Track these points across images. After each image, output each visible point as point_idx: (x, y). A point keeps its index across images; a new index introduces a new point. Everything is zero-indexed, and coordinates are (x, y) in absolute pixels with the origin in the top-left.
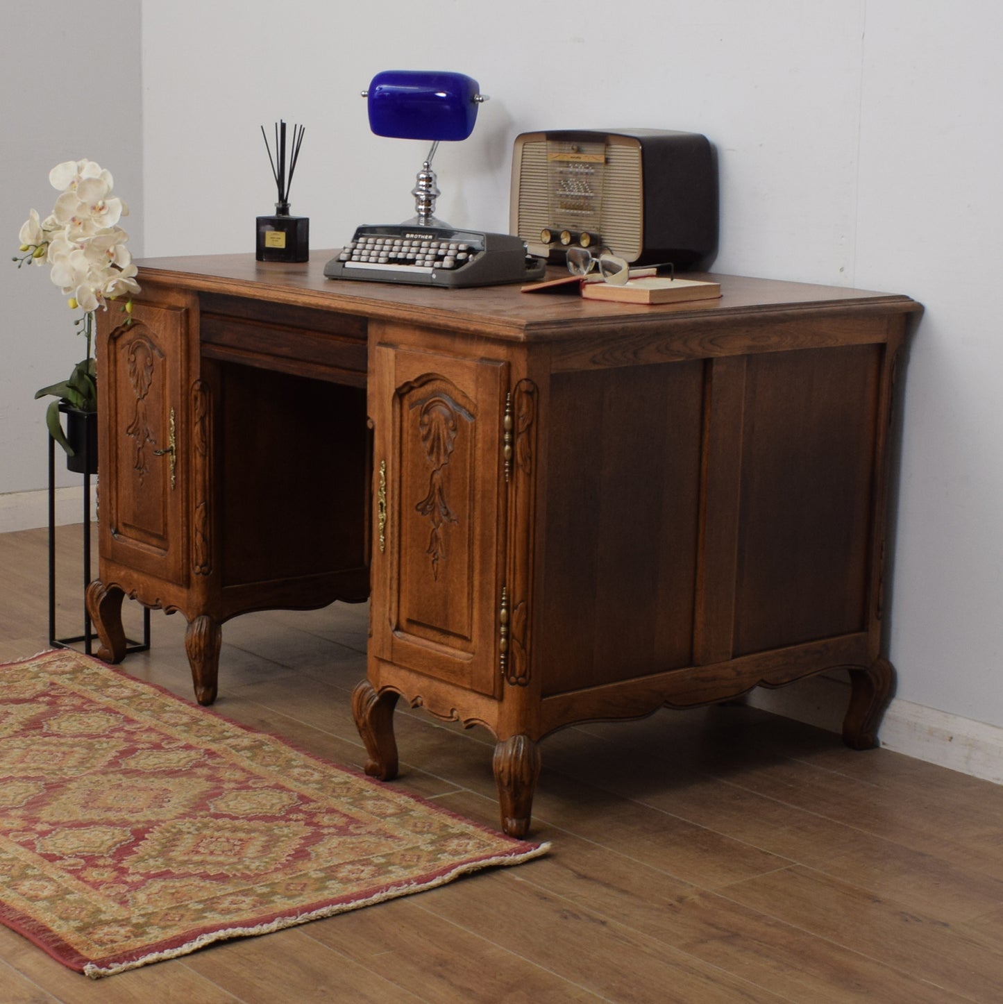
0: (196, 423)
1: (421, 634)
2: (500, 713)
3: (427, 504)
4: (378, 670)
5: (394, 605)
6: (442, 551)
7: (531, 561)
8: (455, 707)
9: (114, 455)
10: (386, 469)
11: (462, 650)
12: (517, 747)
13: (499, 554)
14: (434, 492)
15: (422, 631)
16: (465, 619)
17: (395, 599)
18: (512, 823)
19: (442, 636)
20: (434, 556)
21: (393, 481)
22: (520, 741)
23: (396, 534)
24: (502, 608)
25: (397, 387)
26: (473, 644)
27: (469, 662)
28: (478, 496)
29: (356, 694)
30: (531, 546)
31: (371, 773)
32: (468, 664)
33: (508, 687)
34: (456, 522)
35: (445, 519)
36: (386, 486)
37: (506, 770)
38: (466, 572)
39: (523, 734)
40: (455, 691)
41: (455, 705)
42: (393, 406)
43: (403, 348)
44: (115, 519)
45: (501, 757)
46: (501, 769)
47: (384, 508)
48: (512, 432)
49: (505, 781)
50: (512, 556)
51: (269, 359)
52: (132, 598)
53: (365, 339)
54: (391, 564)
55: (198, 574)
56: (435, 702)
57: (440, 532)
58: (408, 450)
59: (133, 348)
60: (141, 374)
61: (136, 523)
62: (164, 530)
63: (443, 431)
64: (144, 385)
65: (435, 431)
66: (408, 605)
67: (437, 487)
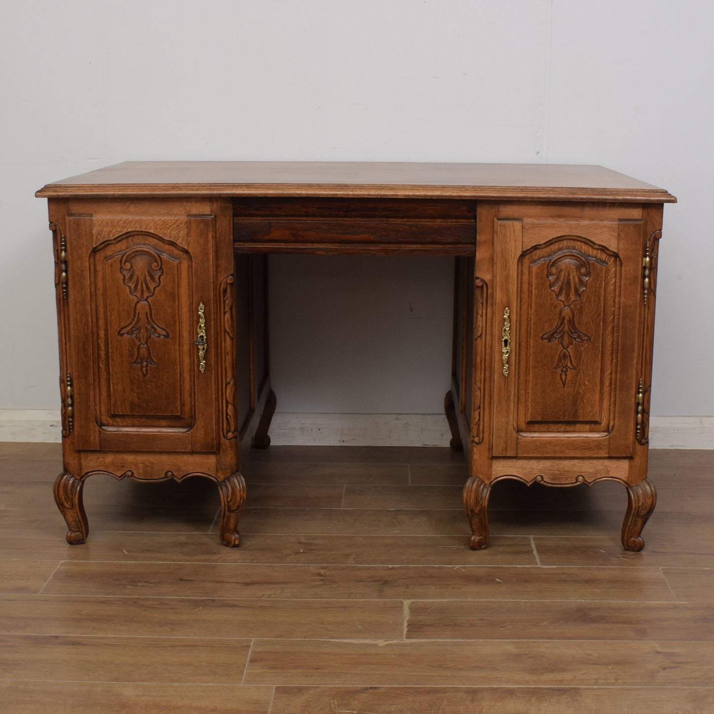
1: (544, 429)
2: (631, 468)
3: (555, 332)
4: (491, 466)
5: (515, 414)
6: (572, 364)
8: (580, 474)
10: (510, 314)
11: (591, 431)
14: (563, 322)
15: (544, 427)
16: (596, 409)
17: (516, 409)
19: (567, 427)
20: (562, 370)
21: (516, 321)
24: (640, 393)
25: (524, 250)
26: (603, 425)
27: (606, 438)
31: (475, 547)
32: (605, 440)
33: (639, 447)
34: (588, 341)
35: (576, 341)
36: (511, 327)
38: (598, 375)
40: (581, 462)
41: (582, 473)
42: (518, 265)
43: (528, 221)
45: (639, 497)
47: (508, 343)
48: (649, 268)
55: (230, 440)
56: (558, 475)
57: (569, 351)
58: (531, 297)
59: (127, 257)
60: (143, 279)
61: (134, 412)
62: (181, 410)
63: (574, 277)
64: (148, 288)
65: (564, 279)
66: (530, 411)
67: (567, 318)
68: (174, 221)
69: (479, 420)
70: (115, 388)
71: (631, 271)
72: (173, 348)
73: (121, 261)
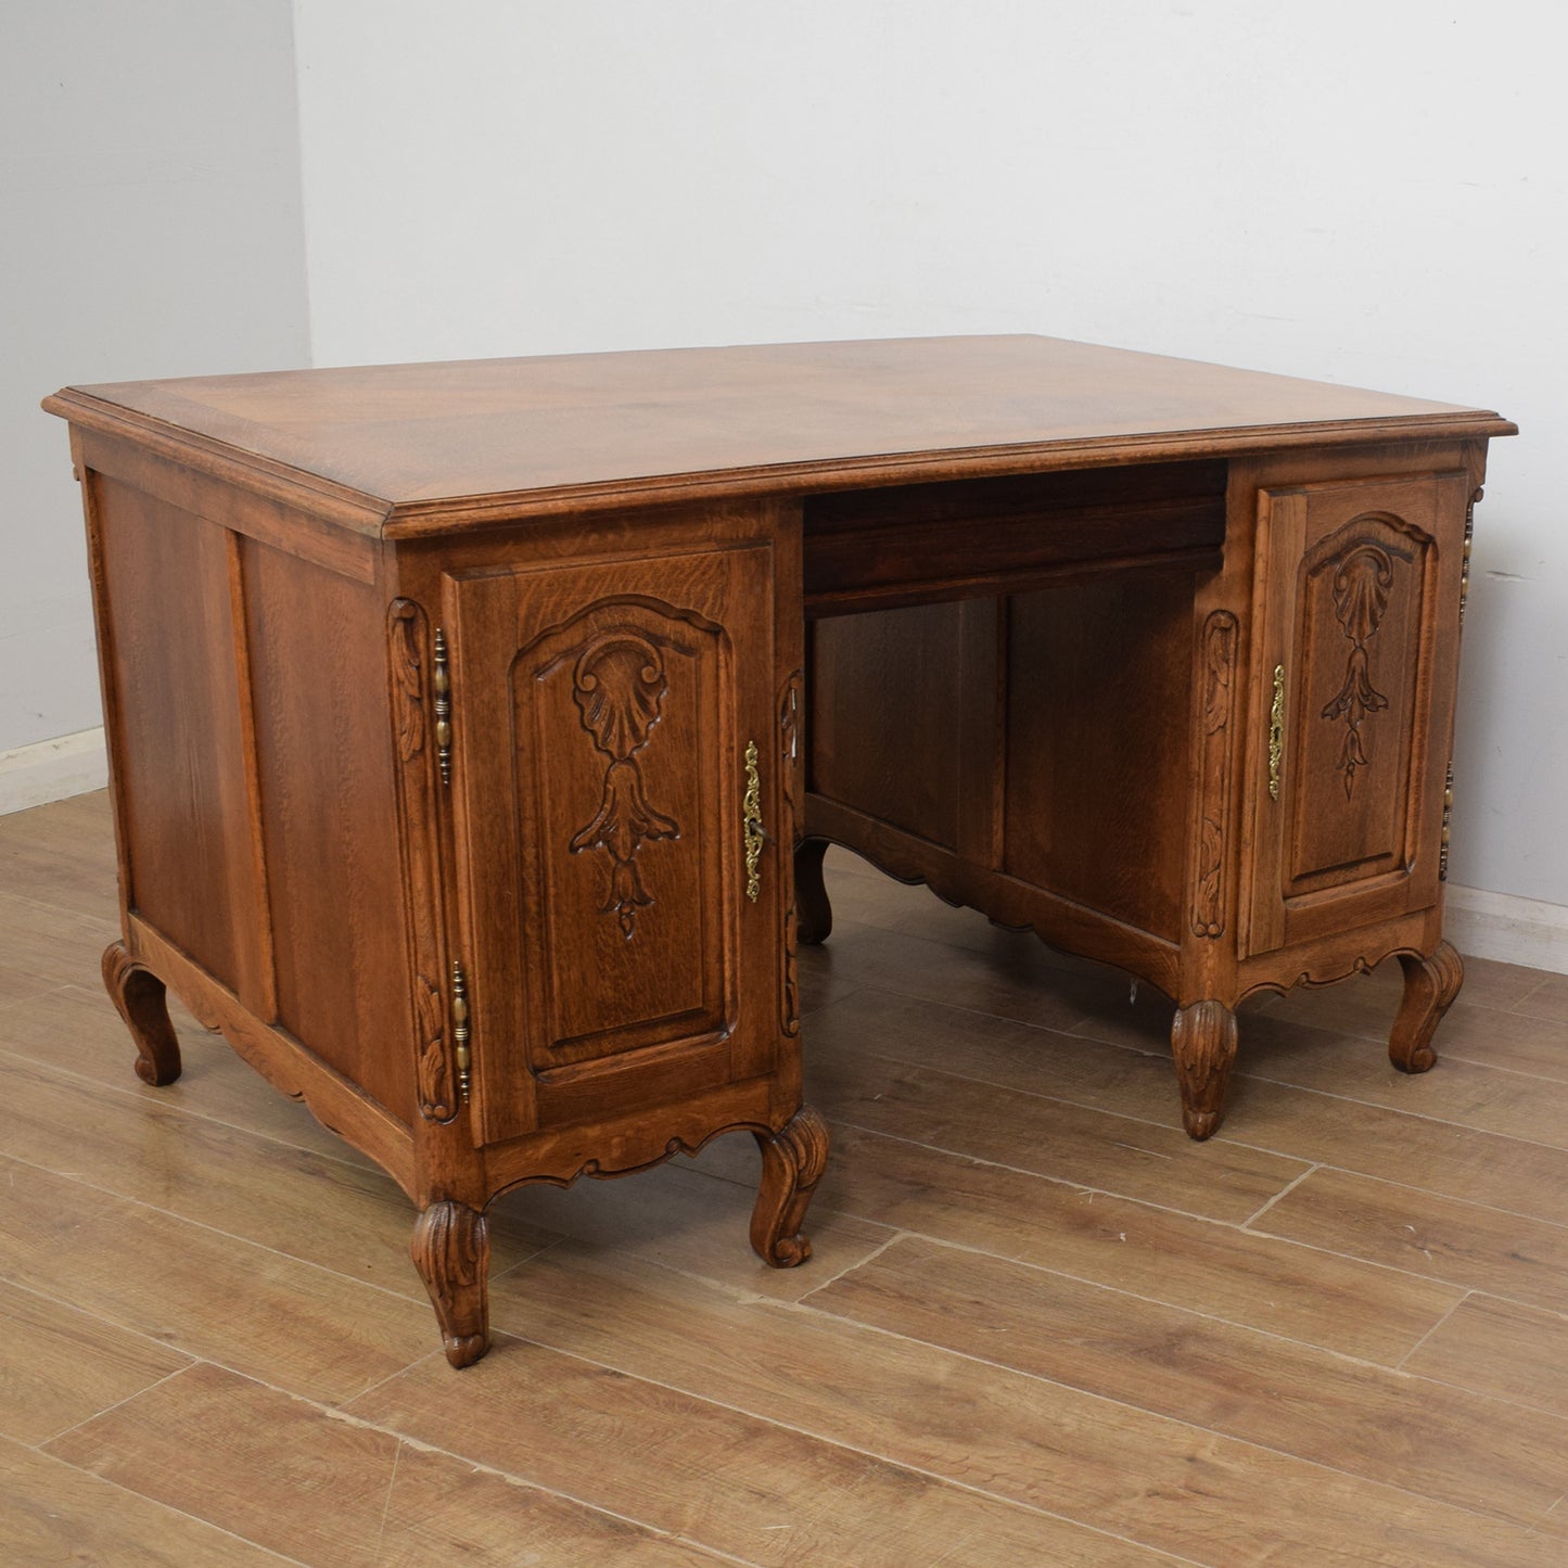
1: (1317, 885)
2: (1427, 925)
3: (1342, 700)
6: (1360, 756)
8: (1359, 955)
10: (1282, 676)
11: (1380, 874)
14: (1352, 680)
20: (1347, 769)
25: (1308, 549)
26: (1394, 858)
32: (1405, 883)
34: (1383, 708)
35: (1368, 711)
36: (1284, 701)
41: (1362, 952)
42: (1297, 580)
47: (1280, 733)
55: (794, 1036)
57: (1359, 731)
58: (1308, 638)
59: (589, 660)
60: (623, 708)
61: (606, 1023)
63: (1370, 591)
64: (634, 729)
65: (1356, 596)
66: (1299, 857)
67: (1358, 671)
68: (695, 563)
69: (1218, 891)
70: (565, 977)
72: (687, 857)
73: (575, 677)
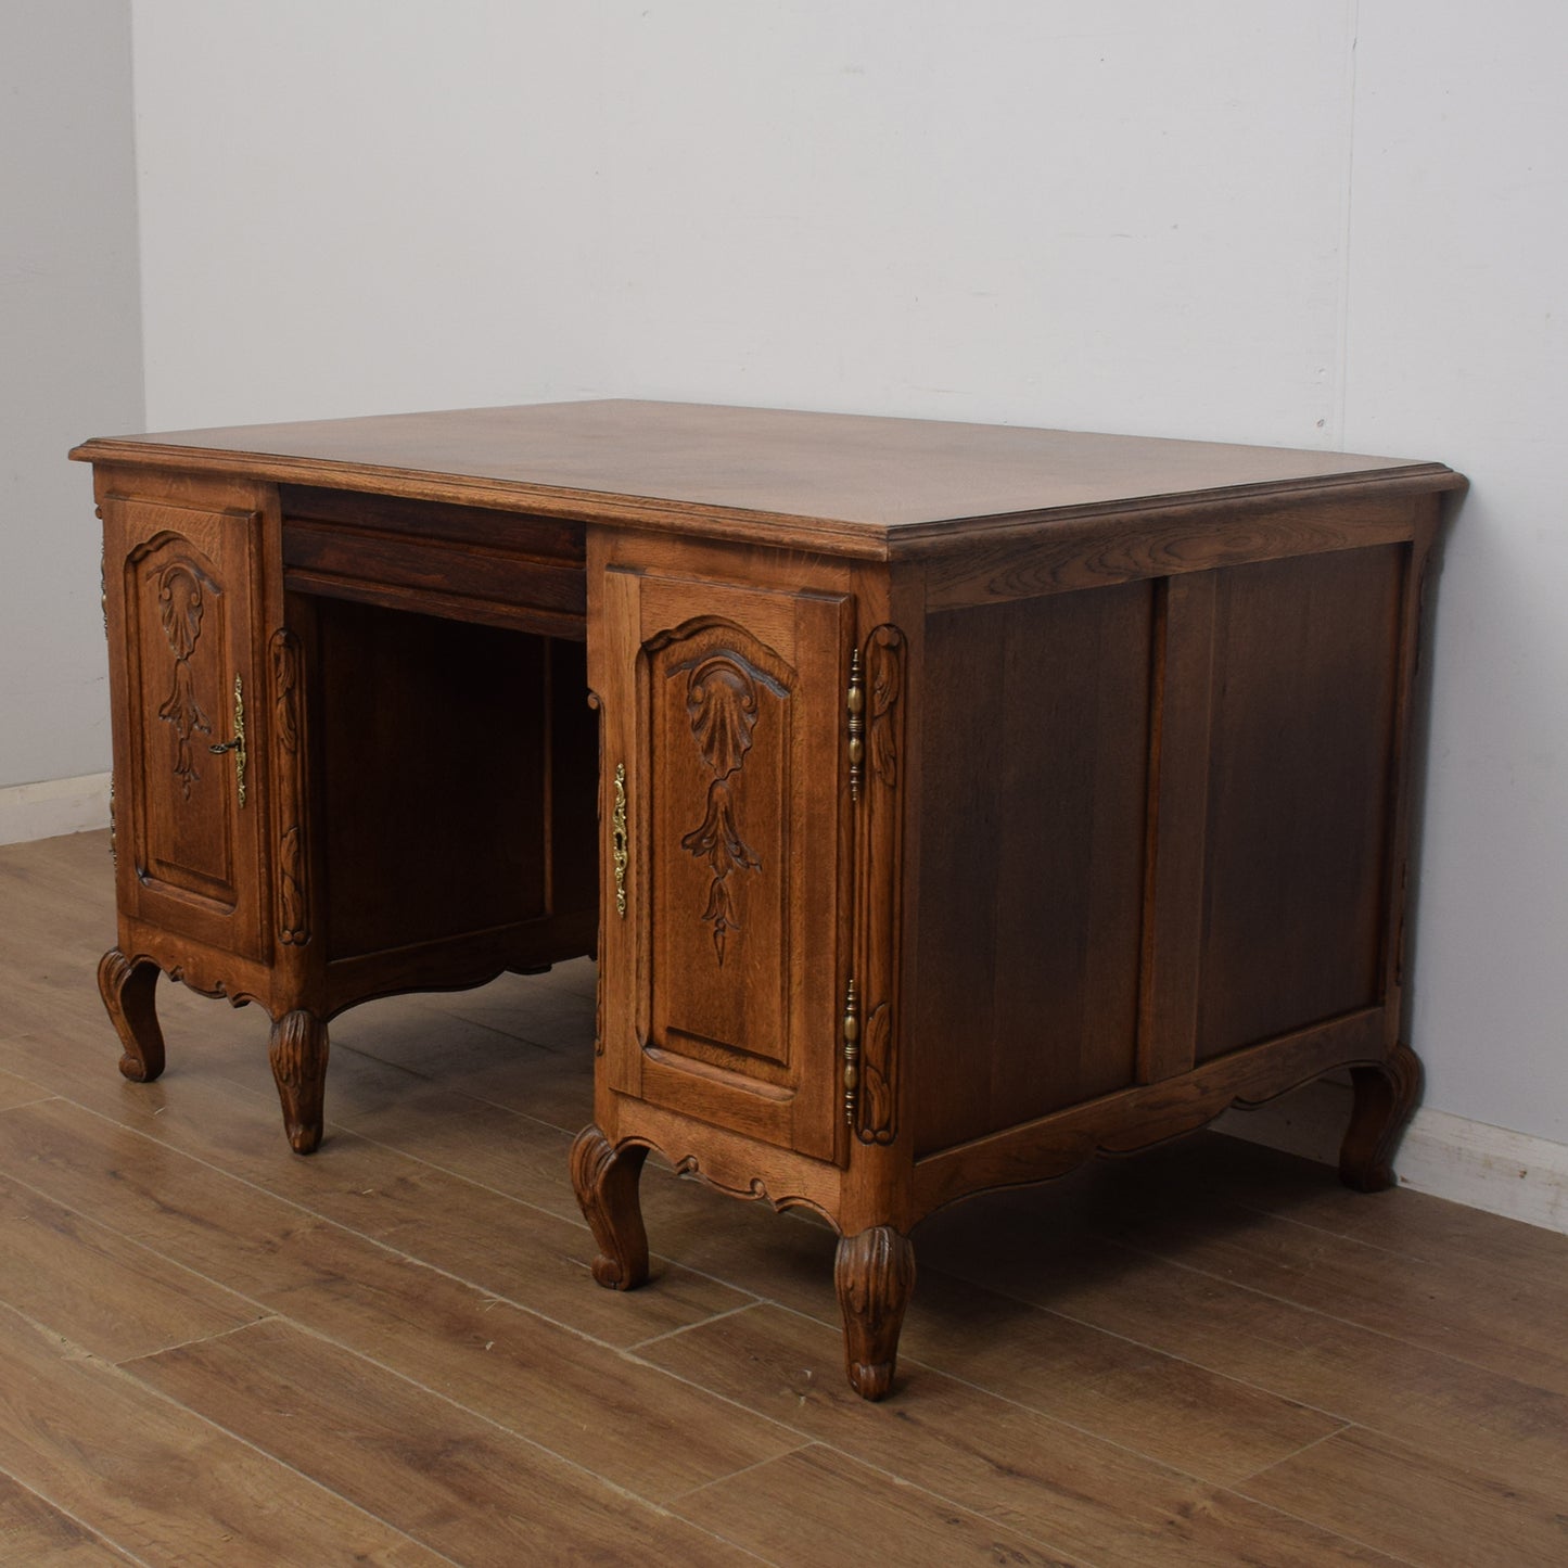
0: (278, 699)
1: (694, 1053)
2: (844, 1190)
3: (704, 837)
4: (616, 1108)
5: (644, 1005)
6: (732, 916)
7: (896, 933)
8: (758, 1176)
9: (139, 751)
10: (625, 777)
11: (771, 1082)
12: (879, 1249)
13: (841, 923)
14: (715, 817)
15: (694, 1048)
16: (777, 1031)
17: (645, 993)
18: (867, 1372)
19: (732, 1059)
20: (716, 925)
21: (639, 797)
22: (882, 1238)
23: (646, 886)
24: (847, 1014)
25: (646, 639)
26: (791, 1072)
27: (788, 1103)
28: (800, 823)
29: (578, 1150)
30: (897, 908)
31: (605, 1278)
32: (786, 1107)
33: (857, 1146)
34: (758, 868)
35: (737, 863)
36: (626, 806)
37: (861, 1288)
38: (779, 953)
39: (885, 1225)
40: (759, 1149)
41: (759, 1173)
42: (637, 671)
43: (654, 573)
44: (142, 853)
45: (848, 1265)
46: (849, 1285)
47: (623, 842)
48: (862, 716)
49: (858, 1307)
50: (864, 926)
51: (408, 593)
52: (175, 979)
53: (582, 557)
54: (639, 936)
55: (287, 944)
56: (720, 1167)
57: (727, 884)
58: (666, 746)
59: (166, 578)
60: (183, 620)
61: (179, 860)
62: (227, 872)
63: (731, 714)
64: (188, 639)
65: (716, 713)
66: (669, 1004)
67: (722, 808)
68: (207, 519)
71: (821, 715)
73: (160, 585)
